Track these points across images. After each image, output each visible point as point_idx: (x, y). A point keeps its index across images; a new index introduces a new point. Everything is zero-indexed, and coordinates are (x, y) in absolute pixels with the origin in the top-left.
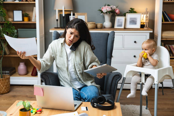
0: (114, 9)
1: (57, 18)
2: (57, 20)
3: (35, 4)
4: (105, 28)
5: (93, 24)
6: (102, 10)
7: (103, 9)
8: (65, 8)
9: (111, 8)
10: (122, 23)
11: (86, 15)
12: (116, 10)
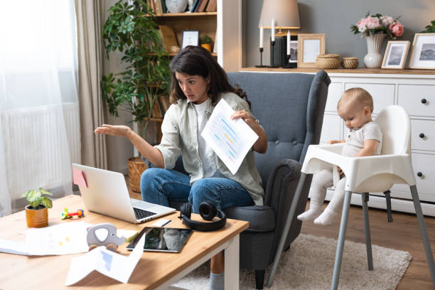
0: (386, 24)
1: (261, 46)
2: (262, 50)
3: (216, 16)
4: (366, 67)
5: (333, 59)
6: (358, 26)
7: (360, 23)
8: (276, 25)
9: (381, 22)
10: (400, 55)
11: (322, 38)
12: (394, 26)
